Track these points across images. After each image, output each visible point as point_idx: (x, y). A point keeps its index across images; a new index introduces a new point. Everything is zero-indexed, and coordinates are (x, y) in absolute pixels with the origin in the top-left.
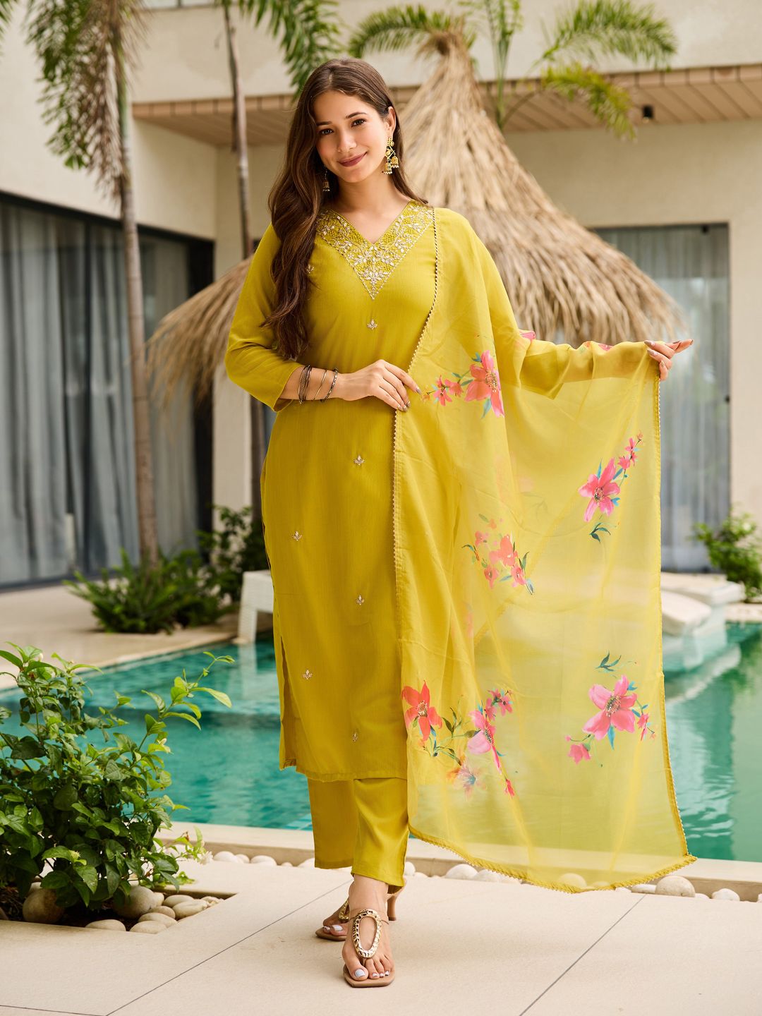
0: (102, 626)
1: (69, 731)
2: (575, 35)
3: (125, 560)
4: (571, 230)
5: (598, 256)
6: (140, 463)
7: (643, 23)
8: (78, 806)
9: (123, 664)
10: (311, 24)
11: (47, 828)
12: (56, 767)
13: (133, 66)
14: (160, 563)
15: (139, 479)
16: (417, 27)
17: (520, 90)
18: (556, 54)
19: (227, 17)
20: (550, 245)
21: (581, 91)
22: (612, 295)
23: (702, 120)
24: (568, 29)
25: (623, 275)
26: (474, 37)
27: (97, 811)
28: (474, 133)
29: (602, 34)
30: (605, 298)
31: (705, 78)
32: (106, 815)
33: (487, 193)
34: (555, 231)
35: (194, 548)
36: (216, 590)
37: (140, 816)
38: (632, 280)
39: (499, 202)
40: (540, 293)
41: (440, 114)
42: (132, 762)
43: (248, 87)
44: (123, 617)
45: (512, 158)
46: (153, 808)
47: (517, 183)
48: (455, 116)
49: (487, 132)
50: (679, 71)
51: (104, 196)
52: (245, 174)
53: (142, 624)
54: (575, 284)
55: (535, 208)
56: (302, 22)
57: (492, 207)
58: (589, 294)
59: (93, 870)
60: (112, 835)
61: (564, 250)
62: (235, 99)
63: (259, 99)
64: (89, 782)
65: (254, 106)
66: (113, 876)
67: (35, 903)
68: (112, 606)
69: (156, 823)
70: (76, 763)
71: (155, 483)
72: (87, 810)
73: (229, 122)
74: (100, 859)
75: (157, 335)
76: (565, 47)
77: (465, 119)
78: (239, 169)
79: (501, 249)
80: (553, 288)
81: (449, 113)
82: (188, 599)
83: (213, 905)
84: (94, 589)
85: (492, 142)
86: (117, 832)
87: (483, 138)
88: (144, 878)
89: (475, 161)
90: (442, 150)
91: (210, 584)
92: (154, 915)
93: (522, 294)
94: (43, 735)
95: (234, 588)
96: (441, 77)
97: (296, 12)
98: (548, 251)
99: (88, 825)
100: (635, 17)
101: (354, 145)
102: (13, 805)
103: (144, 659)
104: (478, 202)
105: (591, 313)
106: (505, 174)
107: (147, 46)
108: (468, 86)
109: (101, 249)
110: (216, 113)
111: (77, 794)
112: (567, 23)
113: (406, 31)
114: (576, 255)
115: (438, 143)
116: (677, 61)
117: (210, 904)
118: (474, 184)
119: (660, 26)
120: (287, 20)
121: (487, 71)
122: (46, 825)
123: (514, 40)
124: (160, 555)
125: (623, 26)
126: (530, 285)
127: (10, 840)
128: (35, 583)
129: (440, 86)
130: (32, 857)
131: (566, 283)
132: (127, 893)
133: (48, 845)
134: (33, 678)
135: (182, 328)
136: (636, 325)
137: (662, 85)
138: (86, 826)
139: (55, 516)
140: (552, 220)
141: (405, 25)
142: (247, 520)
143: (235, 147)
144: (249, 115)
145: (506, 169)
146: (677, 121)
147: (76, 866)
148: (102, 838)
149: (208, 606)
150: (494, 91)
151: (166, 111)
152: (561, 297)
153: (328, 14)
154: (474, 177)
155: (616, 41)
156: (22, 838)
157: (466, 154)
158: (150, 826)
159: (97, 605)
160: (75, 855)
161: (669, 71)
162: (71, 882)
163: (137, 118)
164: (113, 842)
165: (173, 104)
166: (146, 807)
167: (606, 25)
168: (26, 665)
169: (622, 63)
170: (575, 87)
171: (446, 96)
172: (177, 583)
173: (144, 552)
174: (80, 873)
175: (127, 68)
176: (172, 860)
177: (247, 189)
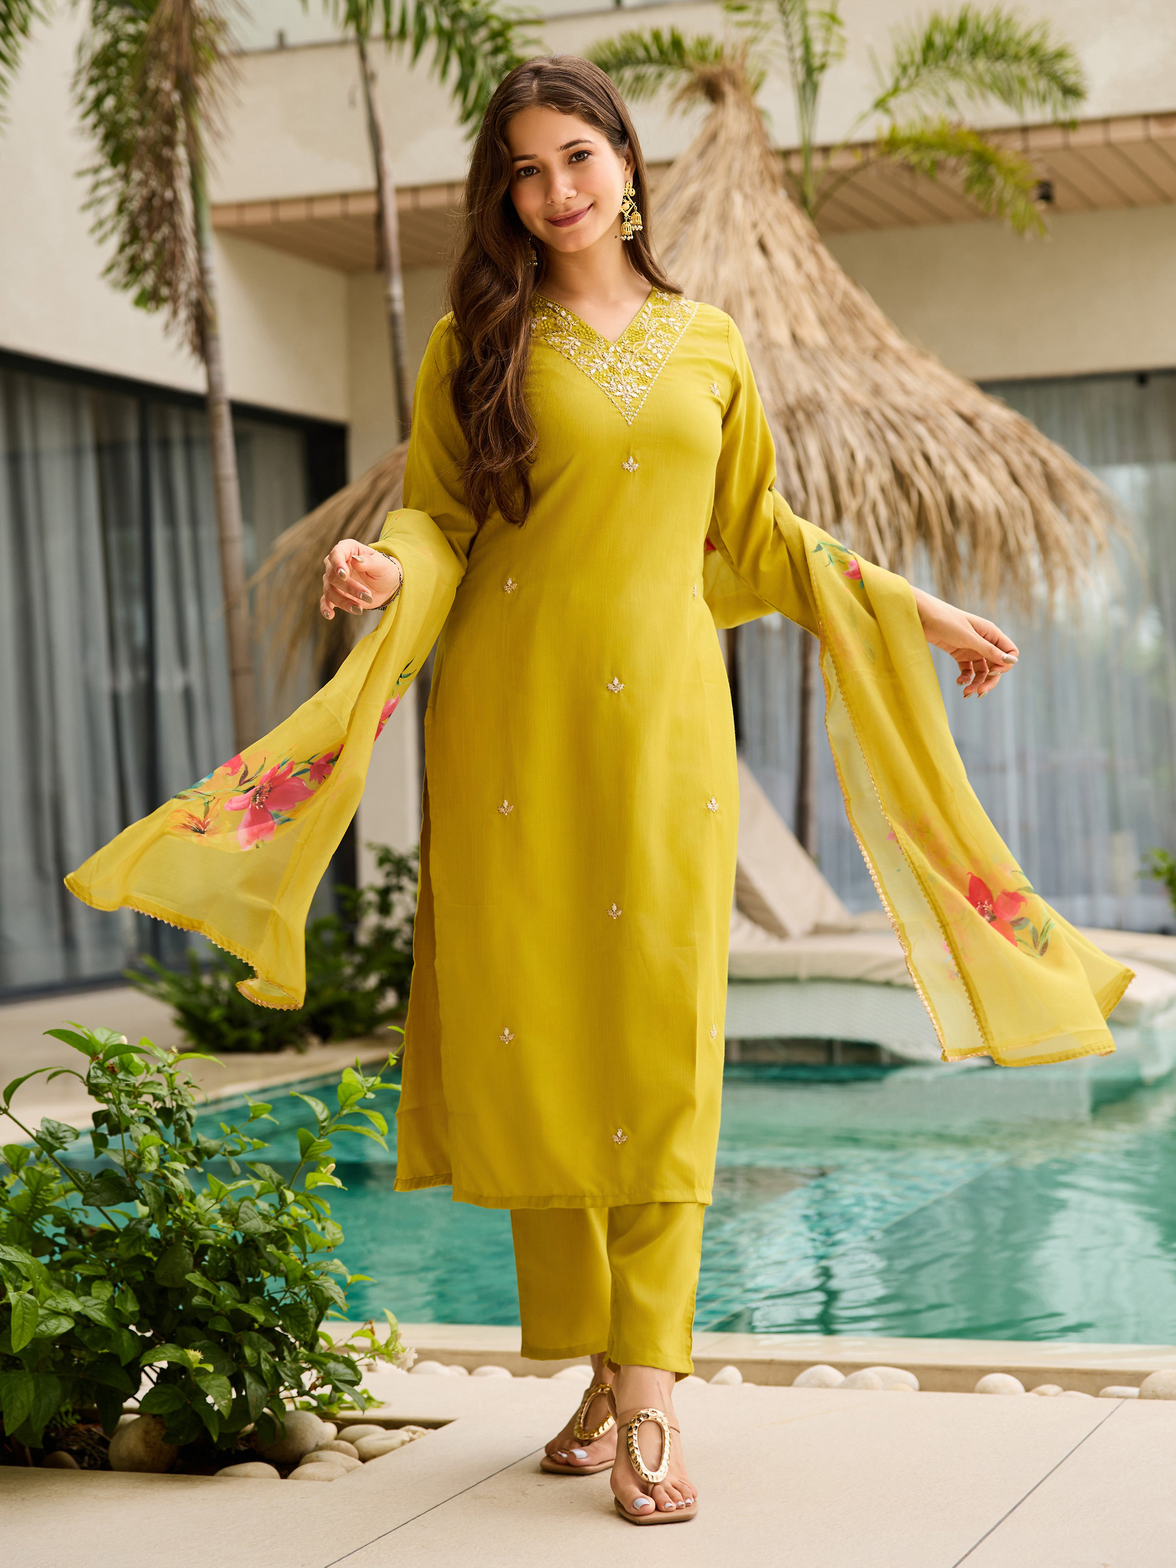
1: (175, 1160)
2: (924, 71)
4: (932, 377)
5: (978, 415)
7: (1033, 51)
8: (195, 1278)
10: (501, 58)
11: (145, 1318)
12: (157, 1216)
16: (669, 63)
17: (839, 161)
18: (893, 103)
19: (363, 56)
20: (900, 399)
21: (951, 162)
22: (1003, 477)
23: (1130, 203)
24: (913, 62)
25: (1019, 446)
26: (762, 76)
27: (225, 1289)
28: (770, 225)
29: (967, 69)
30: (992, 482)
31: (1135, 132)
32: (241, 1294)
33: (794, 320)
34: (906, 378)
37: (295, 1294)
38: (1033, 453)
39: (814, 334)
40: (886, 476)
41: (713, 198)
42: (278, 1207)
43: (400, 172)
44: (225, 1027)
45: (830, 264)
46: (317, 1279)
47: (842, 303)
48: (738, 198)
49: (791, 223)
50: (1092, 123)
52: (399, 306)
53: (256, 1037)
54: (942, 460)
55: (871, 342)
56: (486, 56)
57: (803, 343)
58: (966, 476)
59: (224, 1380)
60: (250, 1324)
61: (921, 406)
62: (379, 192)
63: (415, 190)
64: (210, 1241)
65: (407, 201)
66: (256, 1390)
67: (129, 1442)
69: (323, 1304)
70: (188, 1208)
72: (211, 1285)
73: (371, 233)
74: (234, 1364)
75: (265, 569)
76: (908, 90)
77: (754, 204)
78: (389, 300)
79: (820, 407)
80: (906, 466)
81: (727, 196)
82: (329, 995)
83: (419, 1437)
84: (179, 986)
85: (799, 239)
86: (260, 1319)
87: (783, 233)
89: (772, 269)
90: (718, 254)
91: (361, 971)
92: (323, 1454)
93: (858, 479)
94: (133, 1165)
95: (399, 976)
96: (713, 138)
97: (476, 40)
98: (896, 409)
99: (211, 1310)
100: (1019, 44)
101: (573, 193)
102: (89, 1280)
104: (781, 334)
105: (971, 506)
106: (821, 289)
108: (756, 151)
109: (165, 444)
110: (346, 216)
111: (192, 1260)
112: (912, 54)
113: (650, 71)
114: (942, 415)
115: (712, 244)
116: (1089, 108)
117: (414, 1436)
118: (772, 306)
119: (1060, 55)
120: (461, 54)
121: (786, 133)
122: (142, 1313)
123: (828, 81)
125: (1001, 55)
126: (870, 464)
127: (86, 1338)
129: (712, 152)
130: (123, 1364)
131: (927, 459)
132: (280, 1420)
133: (147, 1346)
134: (112, 1071)
136: (1045, 527)
137: (1067, 146)
138: (208, 1311)
140: (900, 360)
141: (649, 60)
143: (381, 265)
144: (402, 216)
145: (823, 281)
146: (1091, 205)
147: (196, 1376)
148: (237, 1331)
149: (361, 1005)
150: (796, 164)
151: (263, 216)
152: (922, 483)
153: (527, 42)
154: (772, 296)
155: (989, 80)
156: (104, 1335)
157: (757, 259)
158: (313, 1312)
159: (182, 1008)
160: (194, 1355)
161: (1076, 124)
162: (189, 1403)
163: (223, 231)
164: (254, 1334)
165: (275, 203)
166: (305, 1277)
167: (973, 54)
168: (101, 1054)
169: (1000, 114)
170: (940, 155)
171: (721, 169)
174: (203, 1386)
176: (350, 1364)
177: (403, 330)
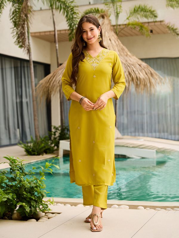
0: (27, 154)
1: (22, 175)
2: (134, 14)
3: (32, 139)
4: (134, 59)
5: (141, 64)
6: (35, 116)
7: (150, 11)
8: (24, 193)
9: (32, 162)
10: (72, 12)
11: (17, 198)
12: (19, 184)
13: (31, 23)
14: (40, 139)
15: (34, 120)
16: (97, 13)
17: (121, 27)
18: (129, 18)
19: (52, 11)
20: (130, 62)
21: (137, 27)
22: (145, 73)
23: (164, 33)
25: (147, 69)
26: (110, 14)
27: (29, 194)
28: (111, 37)
29: (140, 13)
30: (143, 74)
32: (31, 195)
34: (131, 59)
35: (47, 135)
36: (53, 145)
37: (39, 195)
38: (149, 70)
40: (128, 73)
42: (37, 182)
43: (58, 28)
44: (32, 152)
45: (120, 42)
46: (42, 193)
47: (121, 48)
48: (106, 33)
49: (114, 36)
50: (158, 22)
51: (25, 54)
52: (57, 48)
53: (36, 153)
54: (136, 71)
55: (126, 54)
56: (70, 12)
58: (139, 73)
59: (28, 207)
60: (32, 199)
61: (133, 63)
62: (55, 31)
63: (60, 31)
64: (27, 187)
65: (59, 32)
66: (33, 209)
67: (15, 216)
68: (29, 149)
69: (43, 196)
70: (24, 182)
71: (38, 120)
72: (27, 194)
73: (53, 36)
74: (30, 205)
75: (38, 86)
76: (132, 16)
77: (109, 33)
78: (56, 47)
80: (130, 72)
82: (47, 147)
84: (25, 146)
85: (115, 39)
86: (34, 199)
87: (113, 38)
88: (40, 209)
89: (111, 43)
91: (52, 144)
92: (43, 218)
94: (16, 176)
95: (57, 144)
97: (69, 9)
98: (129, 64)
100: (148, 9)
101: (91, 35)
102: (9, 193)
103: (37, 161)
105: (140, 78)
106: (118, 46)
107: (34, 19)
108: (109, 26)
109: (24, 67)
110: (50, 34)
111: (24, 190)
112: (132, 11)
113: (94, 14)
114: (135, 64)
116: (158, 19)
117: (56, 215)
119: (154, 11)
120: (67, 11)
121: (114, 23)
122: (17, 197)
123: (120, 15)
124: (40, 137)
125: (145, 11)
127: (9, 201)
128: (11, 145)
129: (103, 26)
130: (14, 205)
131: (134, 71)
132: (37, 213)
133: (18, 202)
134: (13, 163)
135: (44, 84)
136: (151, 81)
137: (155, 25)
138: (26, 197)
139: (15, 129)
140: (130, 56)
141: (94, 12)
142: (60, 129)
143: (55, 42)
144: (58, 34)
146: (158, 33)
148: (30, 200)
149: (51, 149)
150: (115, 27)
151: (38, 34)
152: (133, 74)
153: (76, 10)
154: (111, 47)
155: (143, 15)
156: (11, 201)
157: (109, 41)
158: (41, 197)
159: (26, 149)
160: (24, 204)
161: (156, 22)
162: (24, 211)
163: (32, 36)
164: (33, 201)
165: (40, 33)
166: (40, 192)
167: (141, 11)
168: (11, 160)
169: (145, 20)
170: (135, 26)
171: (104, 28)
172: (44, 144)
173: (36, 137)
174: (25, 208)
175: (29, 24)
176: (47, 205)
177: (58, 51)
